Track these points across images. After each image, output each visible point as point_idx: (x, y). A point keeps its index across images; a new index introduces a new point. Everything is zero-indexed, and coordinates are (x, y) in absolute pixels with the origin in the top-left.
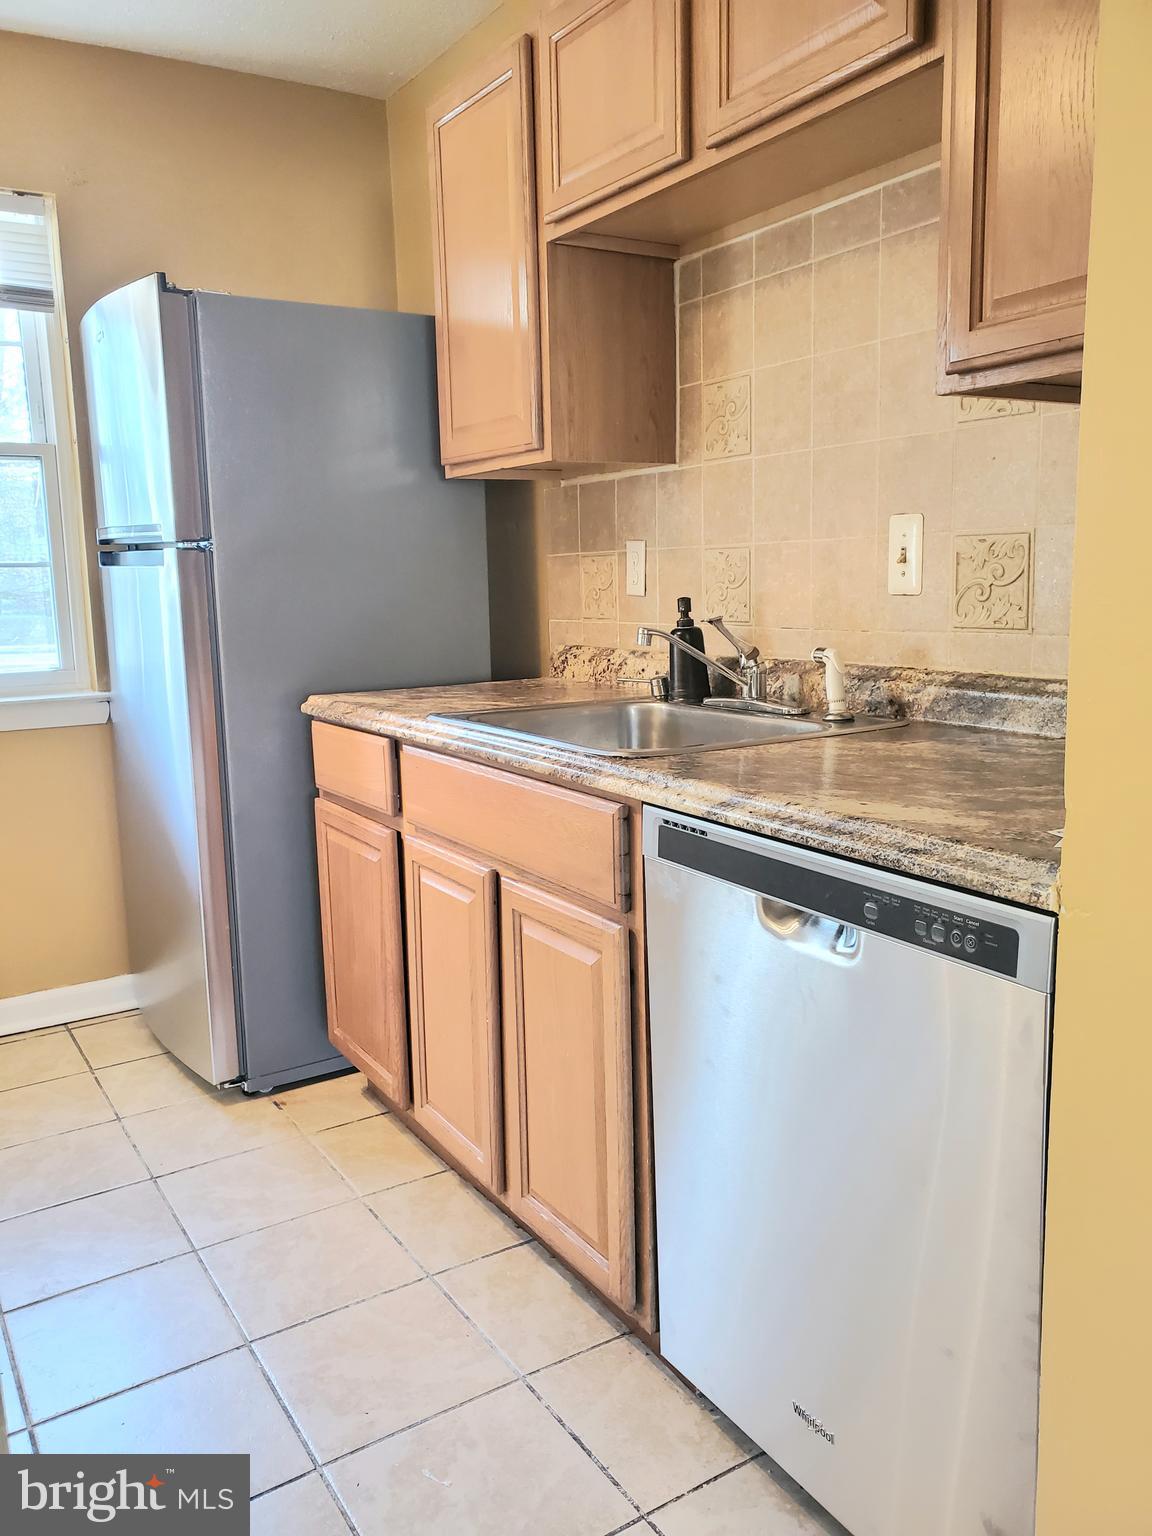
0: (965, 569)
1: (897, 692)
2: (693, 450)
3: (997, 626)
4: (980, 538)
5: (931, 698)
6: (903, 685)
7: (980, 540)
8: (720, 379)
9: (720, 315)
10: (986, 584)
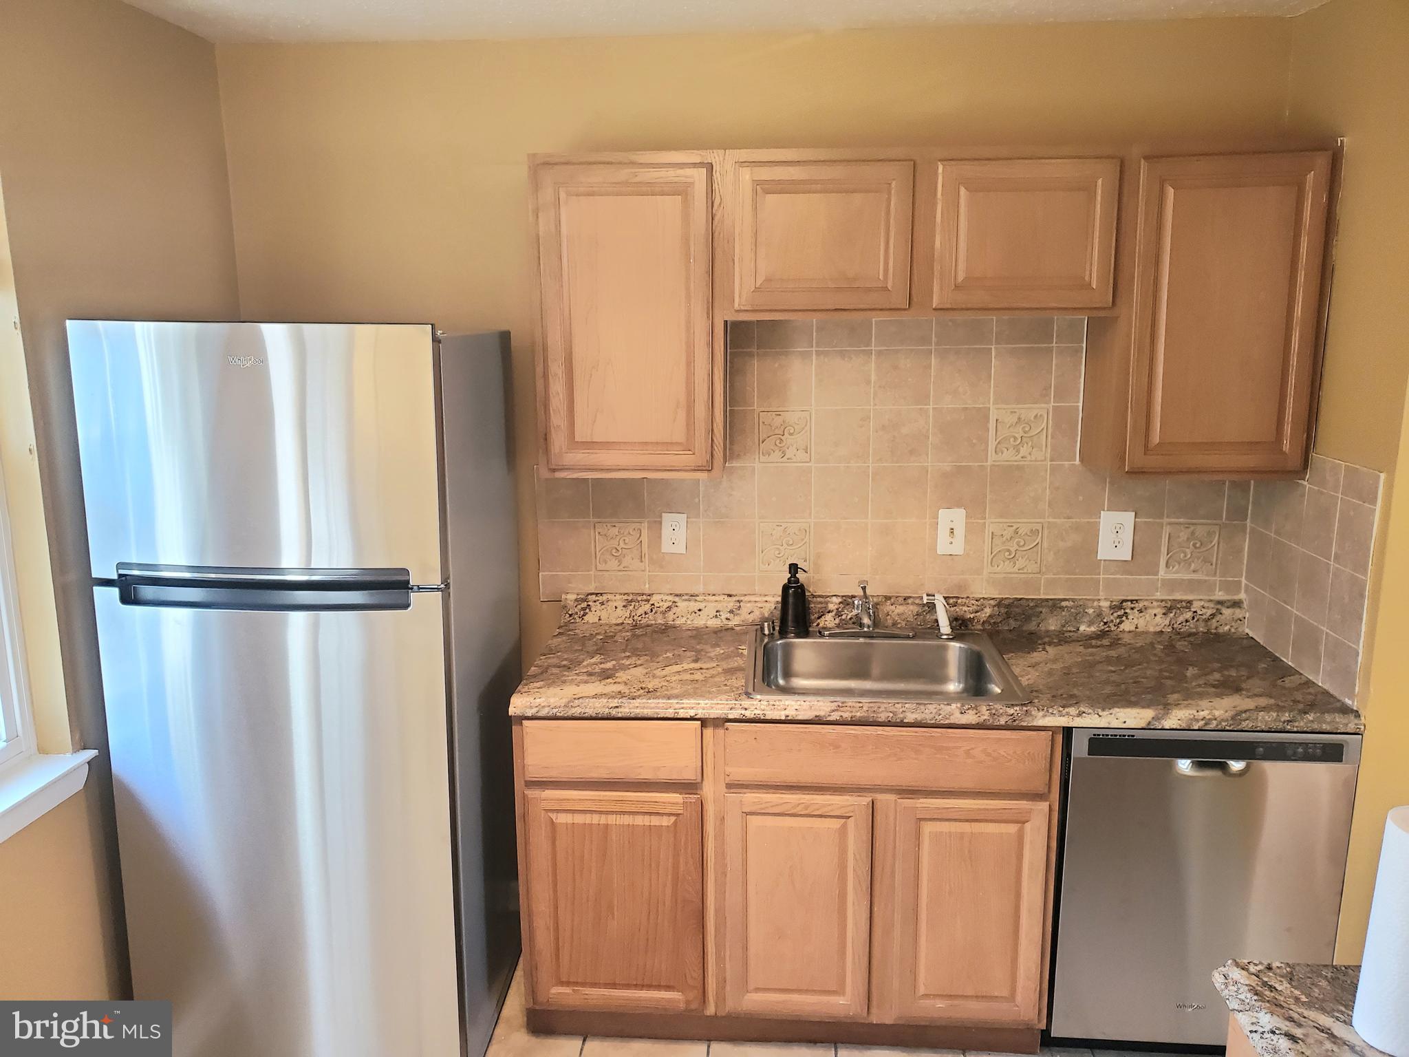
0: (997, 541)
1: (960, 613)
2: (745, 454)
3: (1020, 571)
4: (1008, 524)
5: (988, 615)
6: (965, 608)
7: (1009, 526)
8: (780, 409)
9: (776, 365)
10: (1013, 550)
